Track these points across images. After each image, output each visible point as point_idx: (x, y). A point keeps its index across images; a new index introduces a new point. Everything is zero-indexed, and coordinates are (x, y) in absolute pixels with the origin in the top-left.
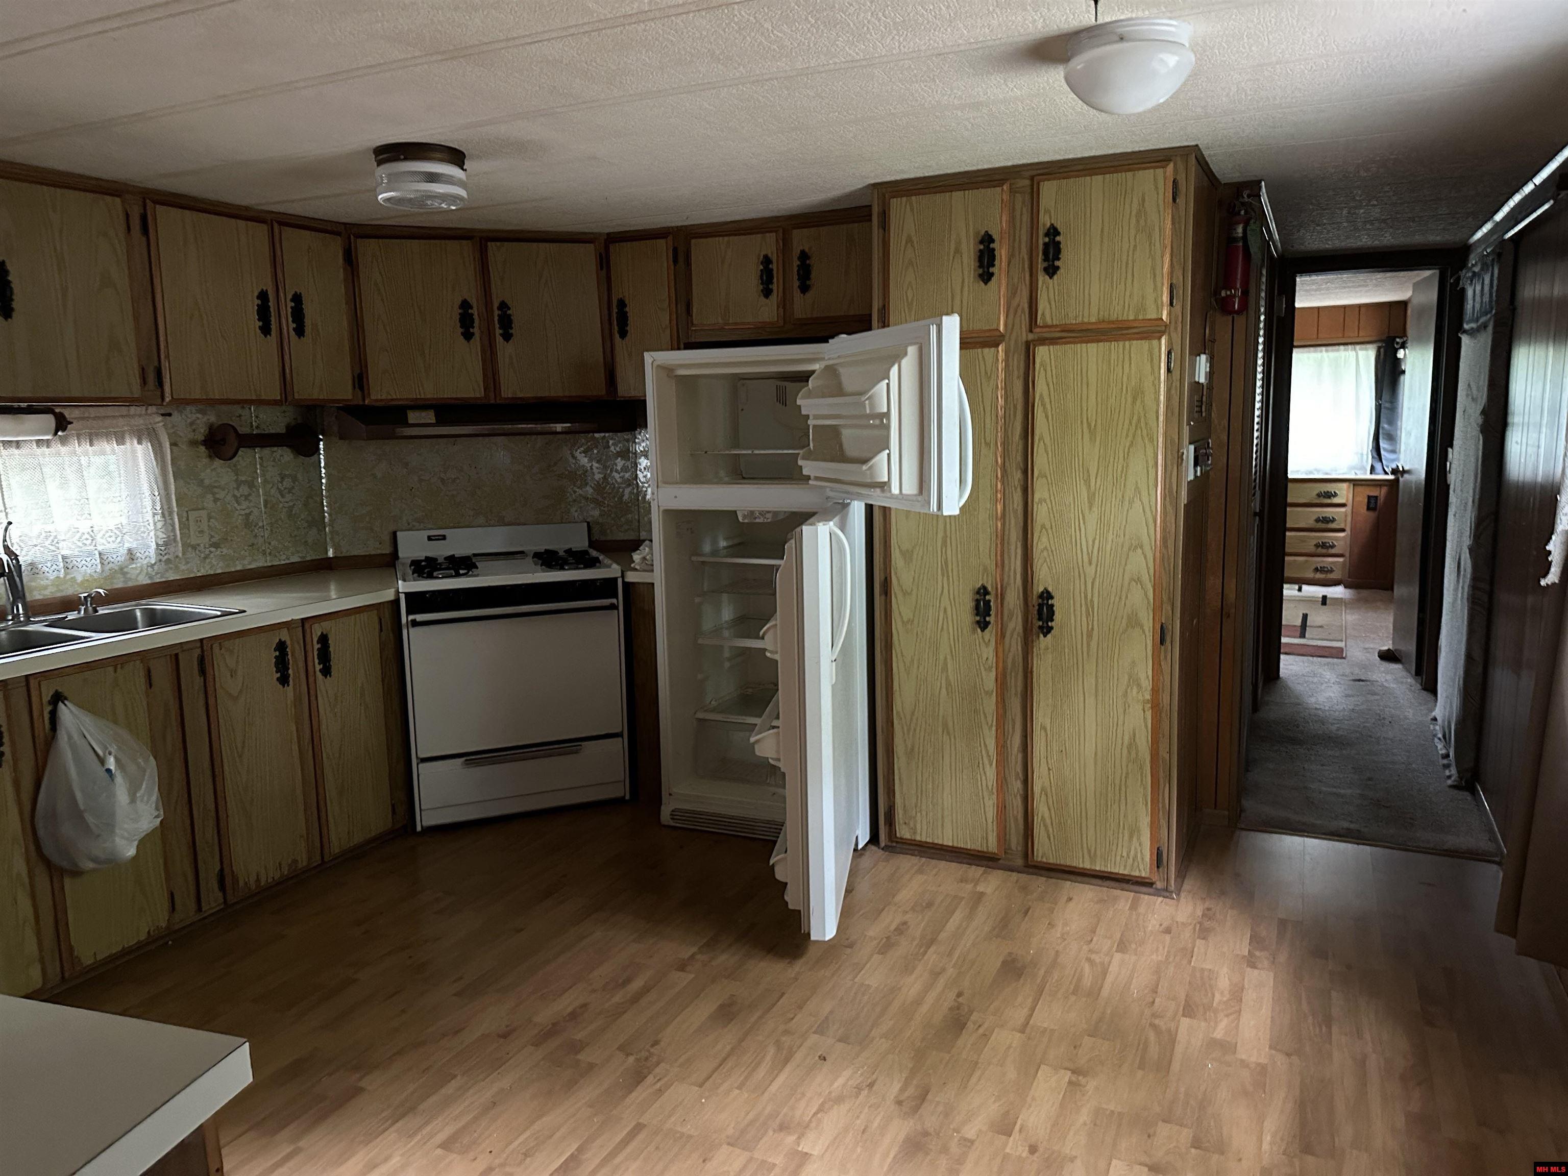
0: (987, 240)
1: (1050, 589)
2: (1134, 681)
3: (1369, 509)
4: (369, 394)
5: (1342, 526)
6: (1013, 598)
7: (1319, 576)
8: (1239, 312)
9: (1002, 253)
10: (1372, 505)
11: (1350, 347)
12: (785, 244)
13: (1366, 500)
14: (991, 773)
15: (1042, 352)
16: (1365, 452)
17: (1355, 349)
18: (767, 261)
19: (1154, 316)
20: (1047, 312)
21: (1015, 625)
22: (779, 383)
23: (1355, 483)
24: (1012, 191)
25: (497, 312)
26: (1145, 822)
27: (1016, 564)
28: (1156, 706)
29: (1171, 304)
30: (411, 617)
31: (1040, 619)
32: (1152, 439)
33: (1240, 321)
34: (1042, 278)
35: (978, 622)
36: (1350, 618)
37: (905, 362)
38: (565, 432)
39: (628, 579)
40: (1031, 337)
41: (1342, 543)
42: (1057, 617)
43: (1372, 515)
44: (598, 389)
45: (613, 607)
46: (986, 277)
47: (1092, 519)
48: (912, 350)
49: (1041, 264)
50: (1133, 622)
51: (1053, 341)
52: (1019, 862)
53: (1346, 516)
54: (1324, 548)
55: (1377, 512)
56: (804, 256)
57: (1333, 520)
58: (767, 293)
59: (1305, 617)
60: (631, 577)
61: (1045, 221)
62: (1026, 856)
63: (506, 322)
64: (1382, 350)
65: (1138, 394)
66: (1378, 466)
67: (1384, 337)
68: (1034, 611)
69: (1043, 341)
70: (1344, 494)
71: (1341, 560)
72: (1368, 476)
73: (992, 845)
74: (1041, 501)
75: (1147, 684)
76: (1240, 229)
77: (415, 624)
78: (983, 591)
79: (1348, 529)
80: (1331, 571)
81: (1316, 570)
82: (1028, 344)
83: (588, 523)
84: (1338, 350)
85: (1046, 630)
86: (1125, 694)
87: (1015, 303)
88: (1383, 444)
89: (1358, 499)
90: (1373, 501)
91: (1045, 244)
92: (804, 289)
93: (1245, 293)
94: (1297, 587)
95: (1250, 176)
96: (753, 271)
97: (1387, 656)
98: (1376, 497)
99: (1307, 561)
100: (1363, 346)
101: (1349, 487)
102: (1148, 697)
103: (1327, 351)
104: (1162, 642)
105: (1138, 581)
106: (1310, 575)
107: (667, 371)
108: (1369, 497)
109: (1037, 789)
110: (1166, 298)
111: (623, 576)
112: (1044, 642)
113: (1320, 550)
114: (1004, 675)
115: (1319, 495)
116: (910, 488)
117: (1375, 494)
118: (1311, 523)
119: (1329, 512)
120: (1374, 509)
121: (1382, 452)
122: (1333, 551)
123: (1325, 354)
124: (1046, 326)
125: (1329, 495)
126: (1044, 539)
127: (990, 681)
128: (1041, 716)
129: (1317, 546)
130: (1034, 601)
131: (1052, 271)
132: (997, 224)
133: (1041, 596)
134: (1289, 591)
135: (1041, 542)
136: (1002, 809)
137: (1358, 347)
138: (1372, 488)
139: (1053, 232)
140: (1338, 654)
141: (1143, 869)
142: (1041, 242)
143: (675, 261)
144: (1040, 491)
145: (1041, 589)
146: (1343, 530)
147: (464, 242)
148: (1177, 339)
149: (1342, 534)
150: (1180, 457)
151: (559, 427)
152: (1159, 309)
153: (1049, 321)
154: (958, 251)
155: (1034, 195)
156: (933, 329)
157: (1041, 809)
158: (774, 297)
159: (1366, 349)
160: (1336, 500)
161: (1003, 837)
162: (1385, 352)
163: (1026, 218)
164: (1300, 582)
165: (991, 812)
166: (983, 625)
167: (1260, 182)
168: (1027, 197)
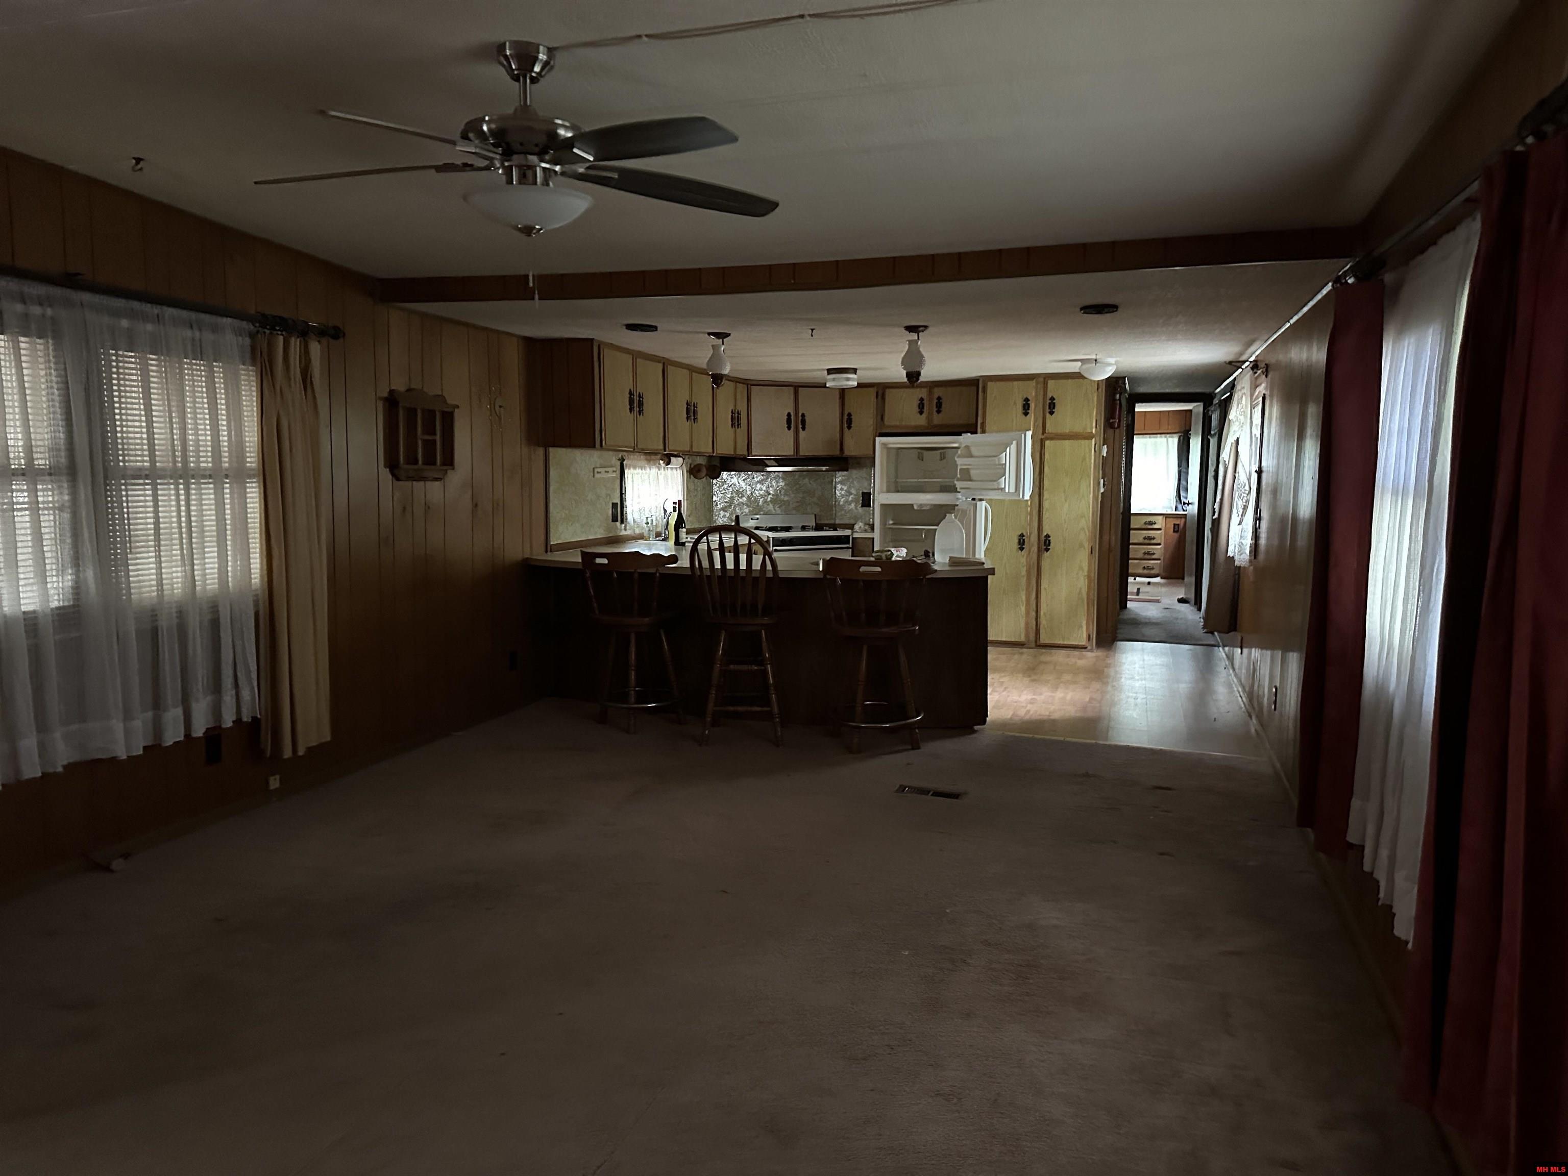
0: (1027, 400)
1: (1049, 534)
2: (1081, 568)
3: (1174, 531)
4: (751, 452)
5: (1159, 542)
6: (1034, 538)
7: (1146, 572)
8: (1117, 428)
9: (1032, 406)
10: (1176, 528)
11: (1163, 435)
12: (930, 393)
13: (1173, 526)
14: (1023, 609)
15: (1047, 443)
16: (1172, 499)
17: (1166, 437)
18: (922, 400)
19: (1090, 431)
20: (1050, 428)
21: (1035, 549)
22: (919, 451)
23: (1167, 516)
24: (1037, 383)
25: (800, 418)
26: (1084, 623)
27: (1036, 524)
28: (1089, 577)
29: (1096, 427)
30: (774, 548)
31: (1045, 545)
32: (1089, 476)
33: (1117, 431)
34: (1048, 415)
35: (1019, 548)
36: (1164, 589)
37: (1012, 446)
38: (827, 471)
39: (854, 536)
40: (1043, 437)
41: (1159, 551)
42: (1052, 544)
43: (1176, 535)
44: (837, 452)
45: (848, 548)
46: (1026, 414)
47: (1067, 505)
48: (1014, 442)
49: (1048, 410)
50: (1081, 546)
51: (1051, 439)
52: (1033, 645)
53: (1161, 536)
54: (1149, 555)
55: (1179, 534)
56: (939, 398)
57: (1154, 538)
58: (921, 413)
59: (1138, 589)
60: (856, 535)
61: (1049, 395)
62: (1036, 642)
63: (803, 422)
64: (1182, 438)
65: (1084, 459)
66: (1180, 507)
67: (1182, 431)
68: (1042, 543)
69: (1047, 439)
70: (1160, 522)
71: (1159, 562)
72: (1174, 512)
73: (1022, 639)
74: (1046, 500)
75: (1086, 569)
76: (1118, 396)
77: (776, 550)
78: (1022, 535)
79: (1162, 544)
80: (1153, 569)
81: (1144, 568)
82: (1042, 440)
83: (815, 515)
84: (1156, 437)
85: (1047, 550)
86: (1077, 574)
87: (1036, 424)
88: (1182, 493)
89: (1168, 525)
90: (1176, 527)
91: (1049, 403)
92: (939, 412)
93: (1120, 421)
94: (1133, 578)
95: (1122, 375)
96: (916, 403)
97: (1181, 601)
98: (1178, 525)
99: (1139, 563)
100: (1171, 435)
101: (1163, 518)
102: (1086, 574)
103: (1150, 438)
104: (1092, 553)
105: (1083, 529)
106: (1140, 571)
107: (884, 445)
108: (1174, 525)
109: (1042, 613)
110: (1094, 424)
111: (852, 535)
112: (1047, 554)
113: (1147, 557)
114: (1030, 568)
115: (1145, 523)
116: (1012, 490)
117: (1178, 523)
118: (1141, 540)
119: (1151, 533)
120: (1177, 532)
121: (1182, 498)
122: (1154, 557)
123: (1148, 439)
124: (1049, 433)
125: (1151, 523)
126: (1047, 514)
127: (1024, 572)
128: (1044, 584)
129: (1145, 554)
130: (1043, 539)
131: (1052, 413)
132: (1032, 395)
133: (1046, 536)
134: (1131, 579)
135: (1046, 515)
136: (1027, 624)
137: (1168, 435)
138: (1175, 519)
139: (1052, 399)
140: (1158, 601)
141: (1083, 642)
142: (1048, 403)
143: (877, 397)
144: (1046, 495)
145: (1045, 534)
146: (1159, 544)
147: (790, 388)
148: (1098, 439)
149: (1159, 547)
150: (1099, 483)
151: (824, 468)
152: (1092, 428)
153: (1050, 431)
154: (1015, 403)
155: (1045, 384)
156: (1023, 435)
157: (1043, 621)
158: (924, 415)
159: (1172, 437)
160: (1155, 526)
161: (1027, 635)
162: (1183, 439)
163: (1042, 393)
164: (1136, 575)
165: (1023, 625)
166: (1022, 549)
167: (1125, 378)
168: (1042, 385)
